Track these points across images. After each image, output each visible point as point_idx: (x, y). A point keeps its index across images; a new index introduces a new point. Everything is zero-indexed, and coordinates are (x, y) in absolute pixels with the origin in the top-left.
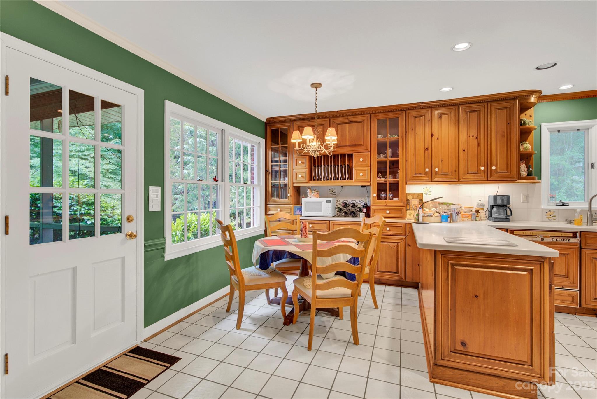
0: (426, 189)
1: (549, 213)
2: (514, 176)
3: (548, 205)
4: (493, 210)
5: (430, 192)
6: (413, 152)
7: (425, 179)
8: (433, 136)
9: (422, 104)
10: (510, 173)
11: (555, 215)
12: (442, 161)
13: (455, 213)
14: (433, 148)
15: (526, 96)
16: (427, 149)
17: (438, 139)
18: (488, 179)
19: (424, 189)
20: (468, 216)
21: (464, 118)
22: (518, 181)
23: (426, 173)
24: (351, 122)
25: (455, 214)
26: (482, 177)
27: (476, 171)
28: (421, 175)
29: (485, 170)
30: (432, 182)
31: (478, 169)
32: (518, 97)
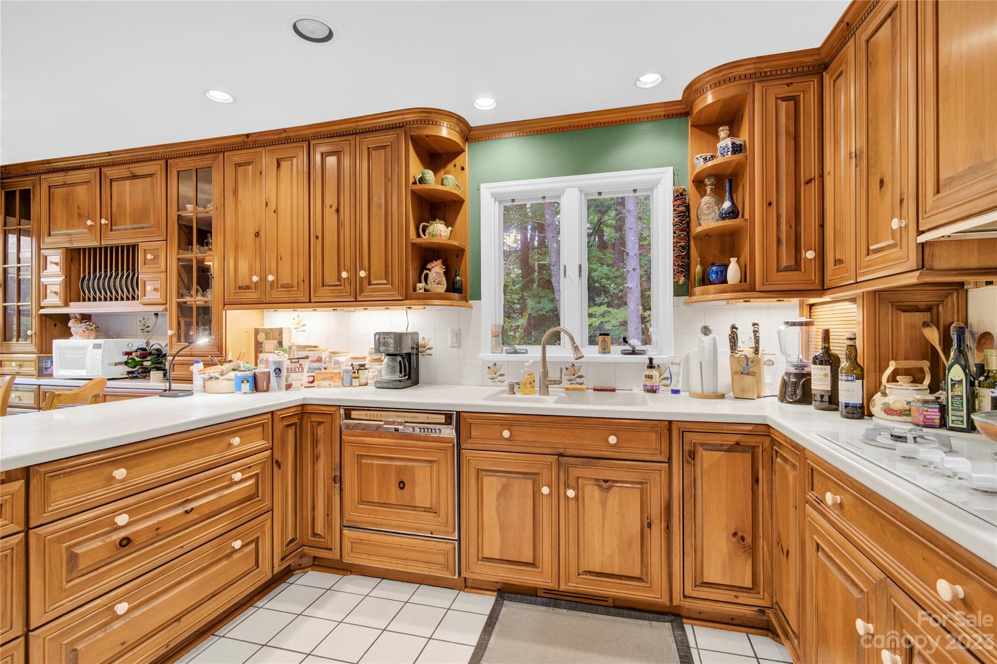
0: (297, 320)
1: (493, 368)
2: (398, 290)
3: (491, 353)
5: (304, 325)
7: (255, 297)
8: (267, 206)
10: (391, 284)
11: (503, 373)
12: (282, 259)
13: (272, 370)
14: (267, 231)
15: (419, 122)
16: (258, 234)
17: (275, 212)
18: (357, 298)
19: (294, 319)
20: (332, 377)
21: (317, 168)
23: (256, 286)
24: (134, 177)
25: (272, 374)
26: (347, 293)
27: (337, 281)
28: (248, 289)
29: (351, 279)
30: (265, 303)
31: (339, 278)
32: (405, 124)
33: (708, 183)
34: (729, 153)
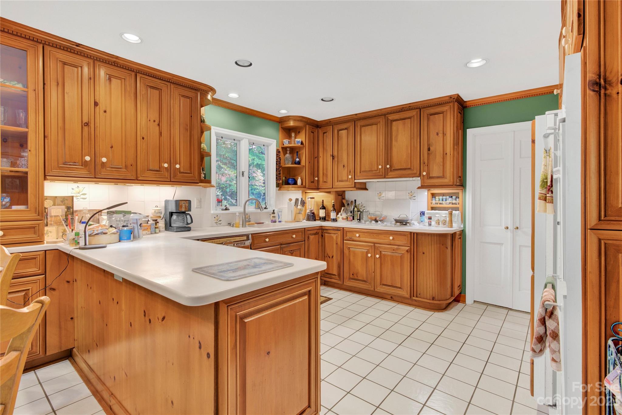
0: (77, 190)
1: (216, 218)
2: (196, 178)
3: (215, 210)
4: (172, 218)
5: (85, 194)
6: (61, 124)
7: (84, 172)
8: (97, 105)
9: (77, 46)
10: (193, 174)
11: (221, 220)
12: (112, 147)
13: (137, 225)
14: (97, 124)
15: (206, 91)
16: (87, 124)
17: (105, 112)
18: (171, 180)
19: (73, 189)
20: (147, 228)
21: (143, 93)
22: (200, 184)
23: (85, 164)
25: (138, 227)
26: (164, 176)
27: (159, 168)
28: (76, 165)
29: (168, 168)
30: (95, 178)
31: (160, 166)
32: (199, 90)
33: (288, 150)
34: (300, 144)
